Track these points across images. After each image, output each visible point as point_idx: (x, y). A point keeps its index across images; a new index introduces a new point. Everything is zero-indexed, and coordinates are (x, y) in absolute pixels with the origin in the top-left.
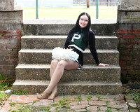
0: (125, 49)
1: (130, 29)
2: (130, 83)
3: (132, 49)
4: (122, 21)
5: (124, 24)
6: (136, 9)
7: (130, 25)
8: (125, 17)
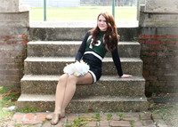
0: (148, 56)
1: (153, 34)
2: (154, 96)
3: (156, 56)
4: (144, 25)
5: (147, 28)
6: (164, 11)
7: (154, 30)
8: (148, 20)
